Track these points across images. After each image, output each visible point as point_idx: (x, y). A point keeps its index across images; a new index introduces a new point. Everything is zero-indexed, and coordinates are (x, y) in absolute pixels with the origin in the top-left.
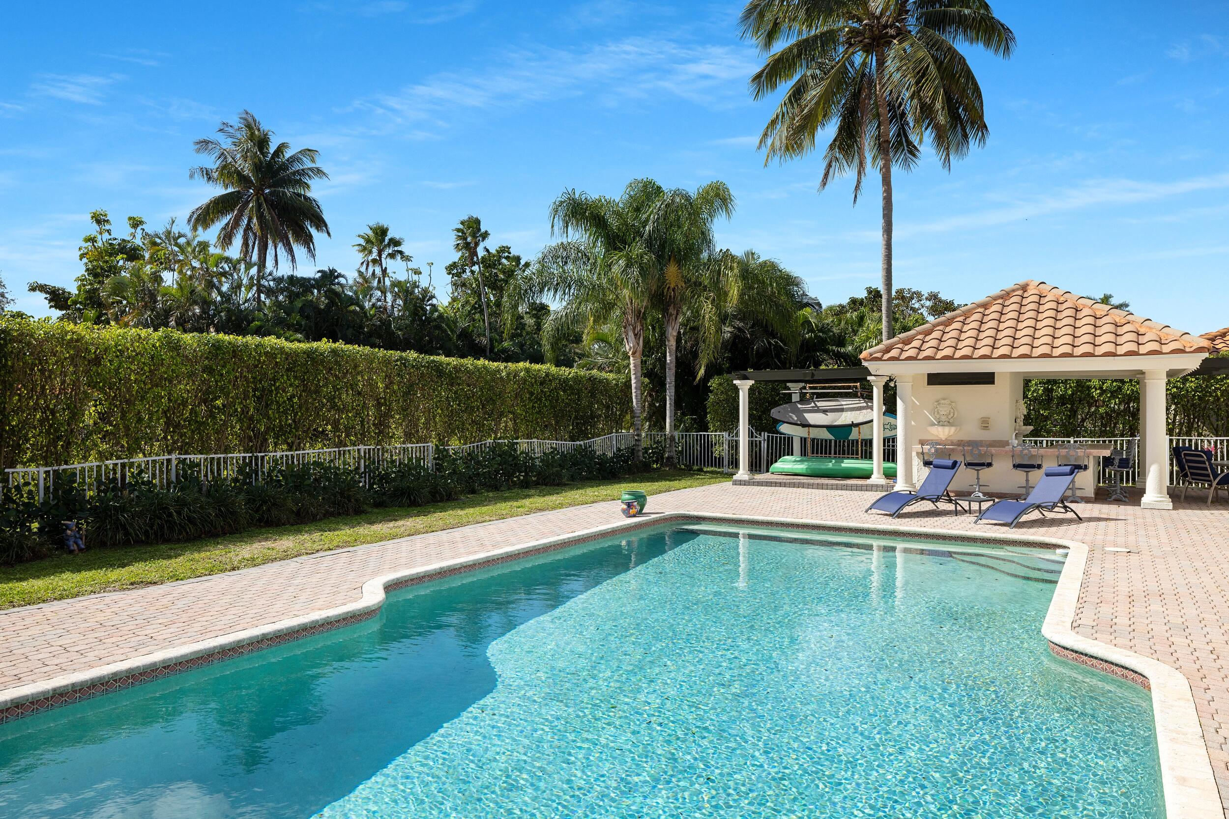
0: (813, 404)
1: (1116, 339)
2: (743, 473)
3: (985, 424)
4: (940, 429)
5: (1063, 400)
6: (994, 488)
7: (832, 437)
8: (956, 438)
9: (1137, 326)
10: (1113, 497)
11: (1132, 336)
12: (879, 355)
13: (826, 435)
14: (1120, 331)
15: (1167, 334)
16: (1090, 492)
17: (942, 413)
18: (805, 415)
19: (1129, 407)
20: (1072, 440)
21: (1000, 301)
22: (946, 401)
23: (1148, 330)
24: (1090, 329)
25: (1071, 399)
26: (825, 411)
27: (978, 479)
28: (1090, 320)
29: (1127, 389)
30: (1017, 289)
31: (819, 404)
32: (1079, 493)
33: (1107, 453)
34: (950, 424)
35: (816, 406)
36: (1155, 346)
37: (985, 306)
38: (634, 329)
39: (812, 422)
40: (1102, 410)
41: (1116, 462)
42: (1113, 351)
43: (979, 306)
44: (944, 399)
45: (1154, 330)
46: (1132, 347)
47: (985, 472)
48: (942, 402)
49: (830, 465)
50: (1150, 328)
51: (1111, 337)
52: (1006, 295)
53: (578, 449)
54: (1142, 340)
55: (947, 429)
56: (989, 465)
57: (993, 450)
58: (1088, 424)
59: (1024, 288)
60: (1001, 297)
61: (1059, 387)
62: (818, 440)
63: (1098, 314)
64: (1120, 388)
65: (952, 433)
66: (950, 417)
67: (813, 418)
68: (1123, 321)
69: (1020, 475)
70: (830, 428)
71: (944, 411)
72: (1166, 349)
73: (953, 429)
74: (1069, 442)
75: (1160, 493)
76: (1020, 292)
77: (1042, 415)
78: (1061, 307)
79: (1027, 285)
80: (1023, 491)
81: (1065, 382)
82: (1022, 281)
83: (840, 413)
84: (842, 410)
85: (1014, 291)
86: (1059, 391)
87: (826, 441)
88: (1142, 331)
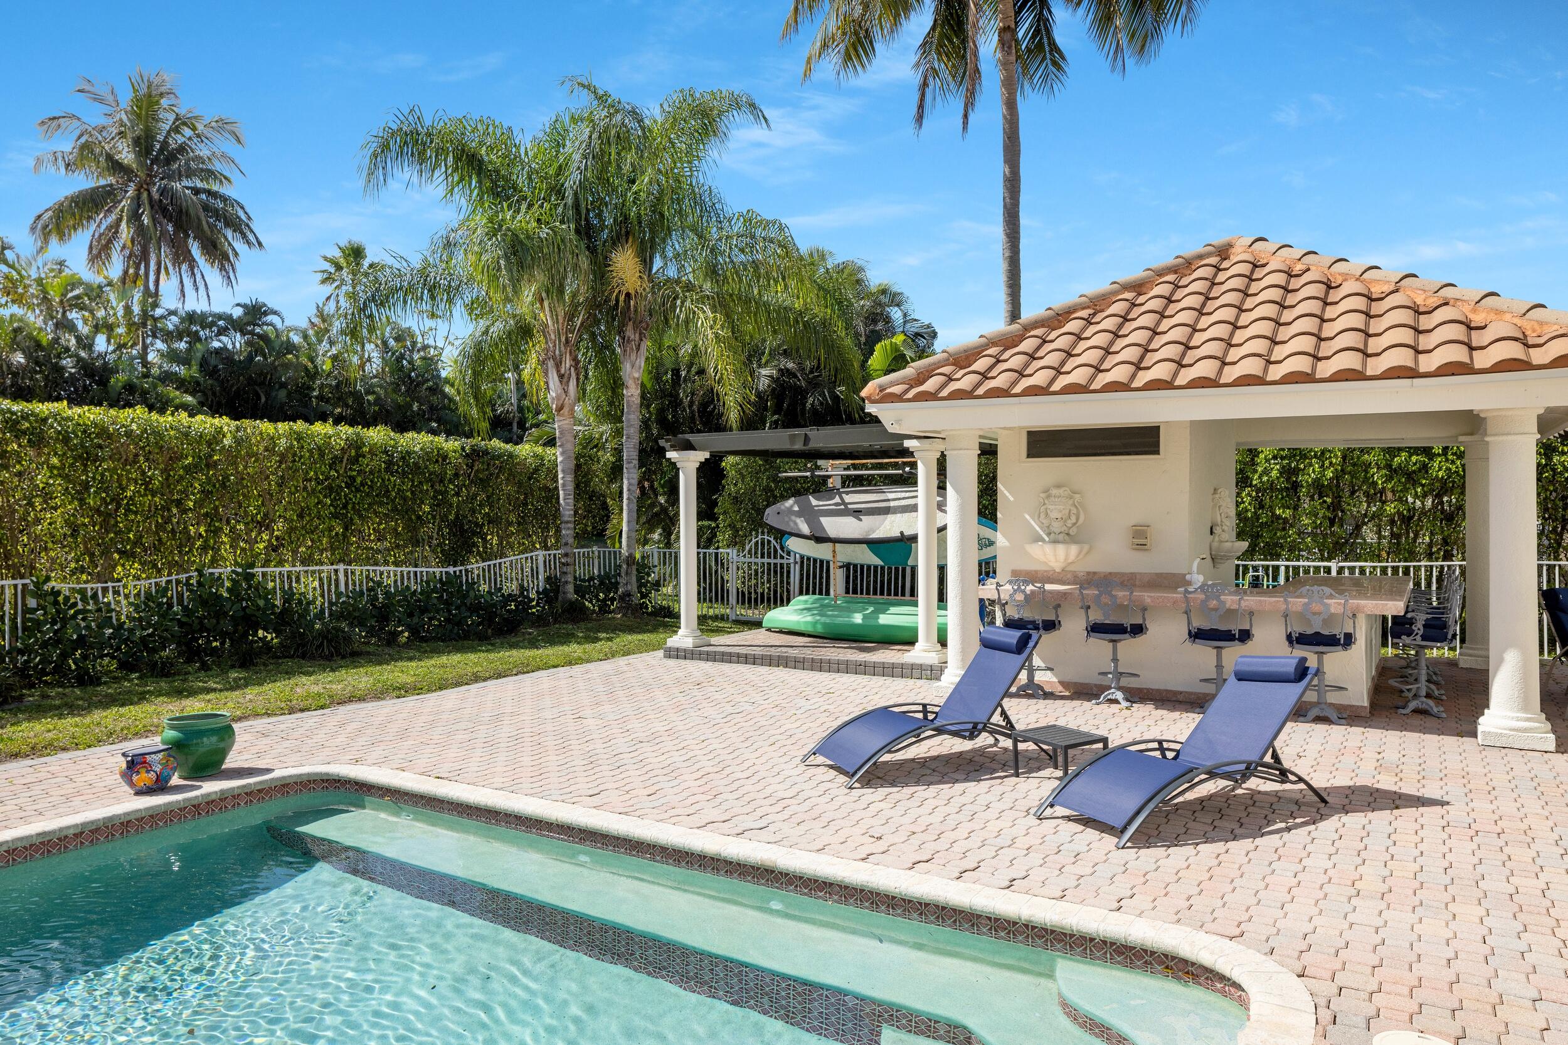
0: (837, 500)
1: (1416, 340)
2: (684, 637)
3: (1140, 538)
4: (1048, 548)
5: (1319, 488)
6: (1150, 680)
7: (879, 562)
8: (1082, 568)
9: (1466, 309)
10: (1413, 705)
11: (1457, 332)
12: (897, 389)
13: (867, 557)
14: (1425, 322)
15: (1541, 323)
16: (1359, 694)
17: (1054, 515)
18: (823, 520)
19: (1442, 503)
20: (1334, 565)
21: (1171, 278)
22: (1061, 491)
23: (1492, 316)
24: (1357, 320)
25: (1335, 487)
26: (857, 513)
27: (1115, 660)
28: (1359, 303)
29: (1438, 469)
30: (1209, 255)
31: (848, 498)
32: (1333, 698)
33: (1395, 607)
34: (1069, 537)
35: (843, 503)
36: (1513, 350)
37: (1138, 287)
38: (558, 366)
39: (832, 533)
40: (1390, 508)
41: (1418, 628)
42: (1411, 364)
43: (1126, 287)
44: (1058, 486)
45: (1508, 317)
46: (1458, 354)
47: (1128, 646)
48: (1054, 492)
49: (858, 618)
50: (1498, 312)
51: (1406, 335)
52: (1185, 266)
53: (450, 582)
54: (1477, 339)
55: (1061, 549)
56: (1138, 630)
57: (1147, 597)
58: (1369, 535)
59: (1223, 252)
60: (1174, 270)
61: (1311, 465)
62: (855, 566)
63: (1376, 290)
64: (1425, 468)
65: (1072, 558)
66: (1069, 523)
67: (834, 526)
68: (1433, 301)
69: (1204, 653)
70: (874, 544)
71: (1056, 510)
72: (1538, 356)
73: (1074, 549)
74: (1328, 570)
75: (1525, 708)
76: (1213, 260)
77: (1279, 517)
78: (1295, 284)
79: (1231, 245)
80: (1209, 688)
81: (1322, 455)
82: (1219, 240)
83: (882, 517)
84: (887, 511)
85: (1201, 257)
86: (1311, 473)
87: (869, 567)
88: (1477, 319)
